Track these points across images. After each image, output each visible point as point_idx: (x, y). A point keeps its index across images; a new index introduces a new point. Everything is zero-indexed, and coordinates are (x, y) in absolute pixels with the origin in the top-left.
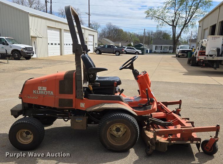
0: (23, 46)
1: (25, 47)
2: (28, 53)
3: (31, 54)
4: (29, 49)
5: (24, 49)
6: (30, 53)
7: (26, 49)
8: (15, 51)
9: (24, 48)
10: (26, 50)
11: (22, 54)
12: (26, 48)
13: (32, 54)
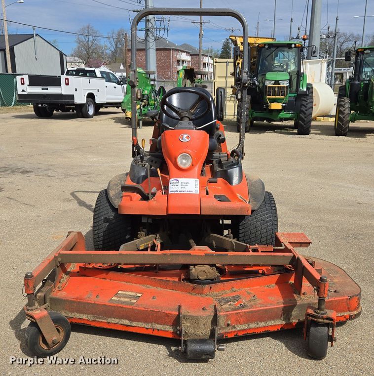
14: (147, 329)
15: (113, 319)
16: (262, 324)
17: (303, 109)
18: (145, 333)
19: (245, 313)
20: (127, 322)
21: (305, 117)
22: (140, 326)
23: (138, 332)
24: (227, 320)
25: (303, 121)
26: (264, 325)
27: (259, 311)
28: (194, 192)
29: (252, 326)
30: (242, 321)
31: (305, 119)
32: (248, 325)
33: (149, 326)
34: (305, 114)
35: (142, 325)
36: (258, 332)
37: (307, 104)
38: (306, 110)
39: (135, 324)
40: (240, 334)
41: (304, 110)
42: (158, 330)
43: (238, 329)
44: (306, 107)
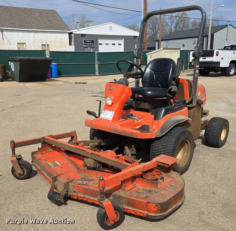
16: (92, 198)
19: (82, 187)
24: (74, 188)
26: (93, 199)
27: (90, 189)
28: (109, 119)
29: (86, 196)
30: (81, 192)
32: (85, 196)
36: (89, 201)
40: (80, 199)
43: (79, 195)
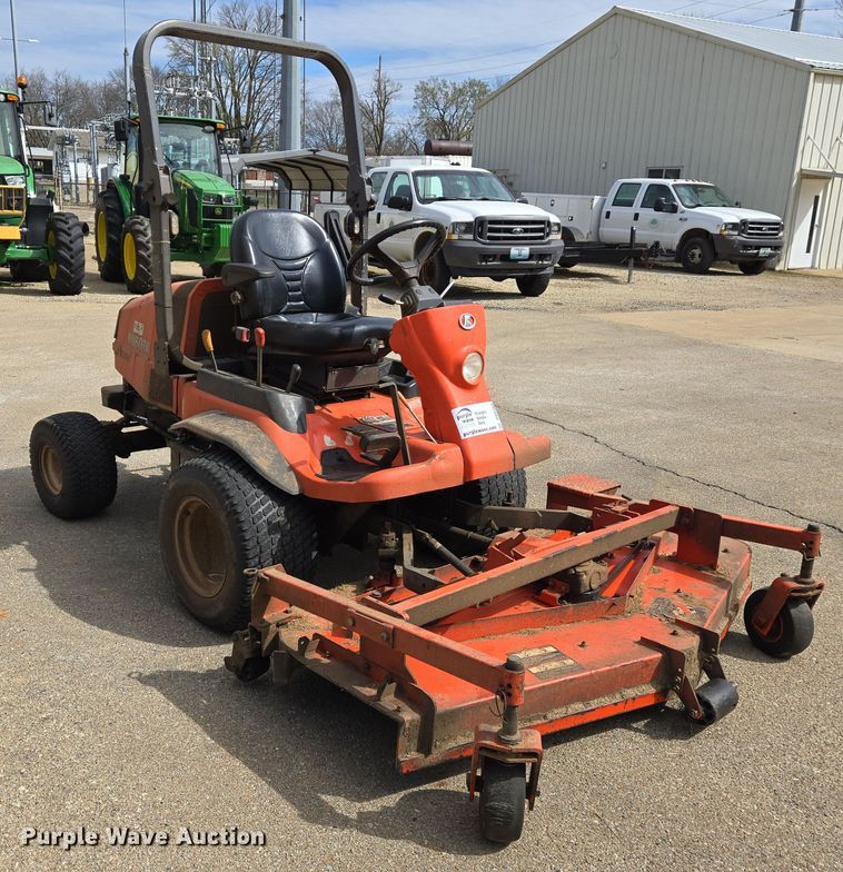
0: (732, 215)
1: (738, 221)
2: (746, 246)
3: (762, 251)
4: (760, 229)
5: (735, 226)
6: (758, 248)
7: (742, 226)
8: (696, 237)
9: (734, 224)
10: (742, 232)
11: (718, 250)
12: (744, 222)
13: (769, 251)
14: (616, 704)
15: (556, 711)
17: (64, 238)
18: (615, 713)
20: (579, 707)
21: (72, 257)
22: (605, 704)
23: (601, 717)
25: (68, 264)
31: (73, 261)
33: (618, 699)
34: (70, 249)
35: (606, 701)
37: (69, 229)
38: (71, 242)
39: (594, 704)
41: (68, 242)
42: (634, 699)
44: (69, 235)
